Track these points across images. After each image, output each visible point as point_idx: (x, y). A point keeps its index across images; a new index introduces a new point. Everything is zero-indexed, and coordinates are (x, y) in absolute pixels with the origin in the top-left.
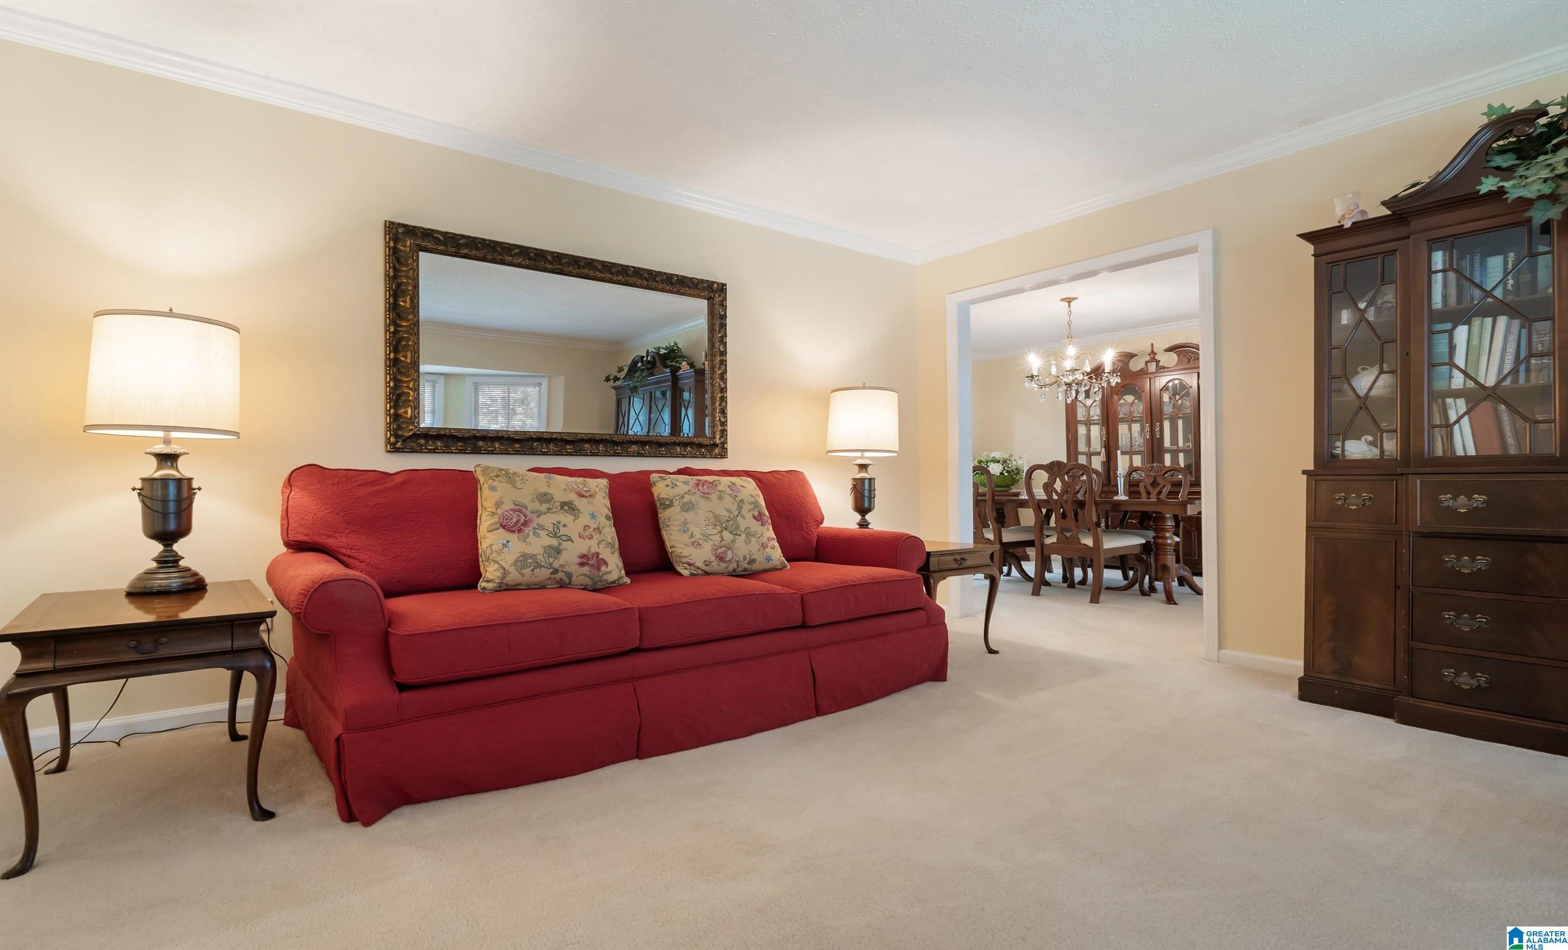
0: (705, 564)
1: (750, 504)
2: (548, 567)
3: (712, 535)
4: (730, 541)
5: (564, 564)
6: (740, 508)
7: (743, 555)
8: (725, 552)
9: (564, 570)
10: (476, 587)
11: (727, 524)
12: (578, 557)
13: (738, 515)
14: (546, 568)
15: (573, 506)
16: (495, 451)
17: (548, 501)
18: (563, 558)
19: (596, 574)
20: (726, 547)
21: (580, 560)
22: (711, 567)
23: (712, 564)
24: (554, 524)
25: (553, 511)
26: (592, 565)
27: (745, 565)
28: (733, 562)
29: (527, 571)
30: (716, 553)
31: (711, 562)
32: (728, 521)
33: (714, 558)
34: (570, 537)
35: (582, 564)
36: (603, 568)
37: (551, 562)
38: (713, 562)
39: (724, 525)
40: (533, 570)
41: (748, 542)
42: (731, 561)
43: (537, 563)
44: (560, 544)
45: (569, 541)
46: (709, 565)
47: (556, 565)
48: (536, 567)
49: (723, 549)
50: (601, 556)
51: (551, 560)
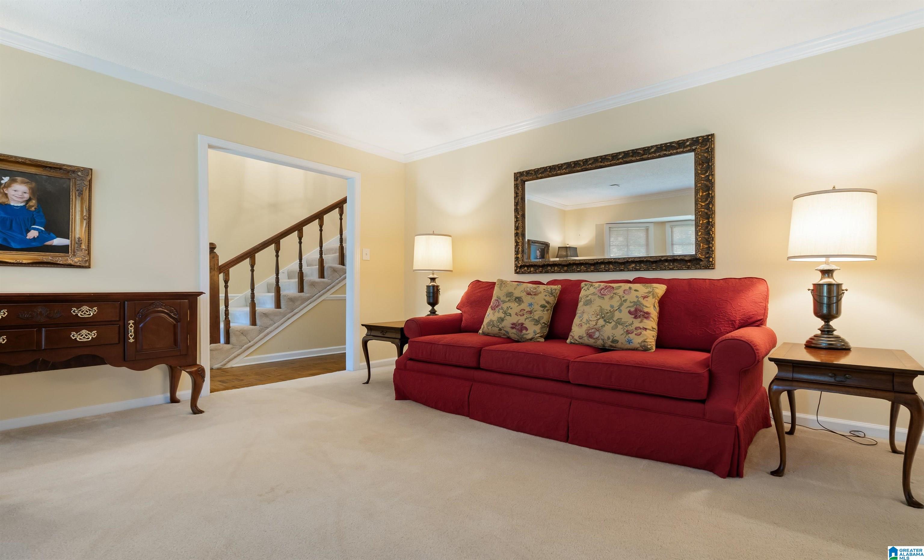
0: (579, 338)
1: (631, 302)
2: (497, 327)
3: (592, 321)
4: (601, 326)
5: (504, 326)
6: (621, 305)
7: (607, 336)
8: (594, 333)
9: (504, 329)
10: (478, 333)
11: (606, 315)
12: (511, 324)
13: (617, 310)
14: (496, 327)
15: (521, 299)
16: (555, 271)
17: (510, 297)
18: (504, 324)
19: (520, 334)
20: (596, 329)
21: (512, 326)
22: (583, 340)
23: (584, 338)
24: (508, 307)
25: (511, 301)
26: (518, 329)
27: (609, 343)
28: (599, 339)
29: (490, 327)
30: (588, 332)
31: (583, 337)
32: (608, 313)
33: (586, 335)
34: (511, 314)
35: (512, 328)
36: (524, 332)
37: (498, 324)
38: (584, 337)
39: (603, 315)
40: (492, 328)
41: (615, 327)
42: (598, 338)
43: (493, 325)
44: (505, 317)
45: (509, 316)
46: (581, 339)
47: (500, 326)
48: (493, 326)
49: (593, 330)
50: (524, 325)
51: (499, 324)
